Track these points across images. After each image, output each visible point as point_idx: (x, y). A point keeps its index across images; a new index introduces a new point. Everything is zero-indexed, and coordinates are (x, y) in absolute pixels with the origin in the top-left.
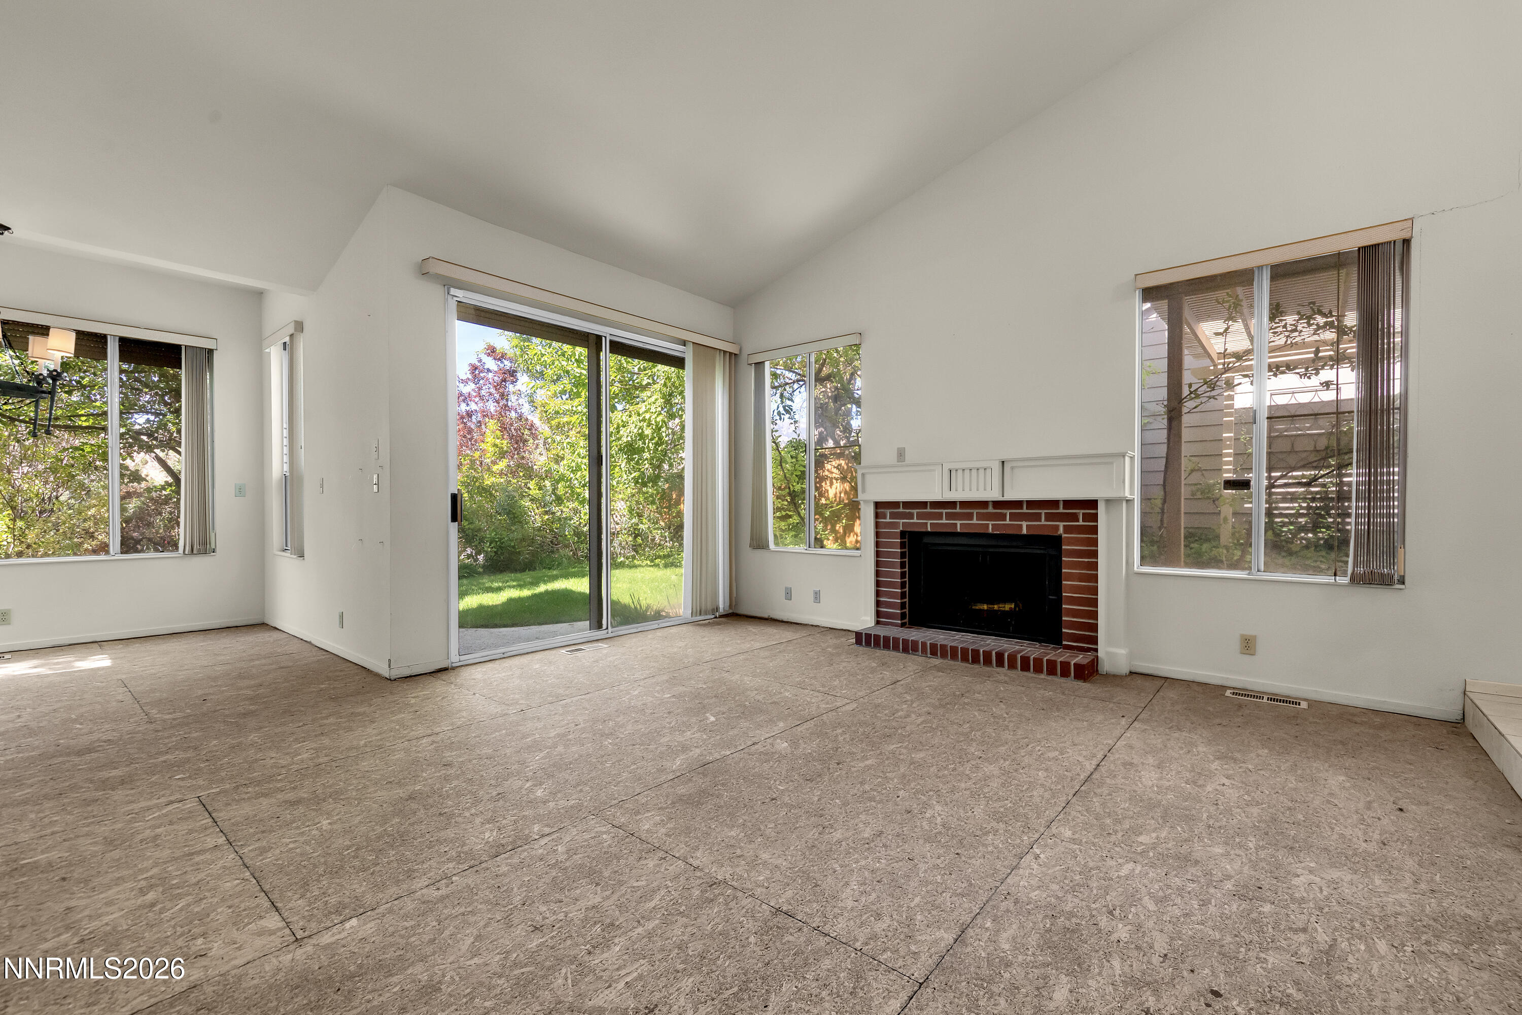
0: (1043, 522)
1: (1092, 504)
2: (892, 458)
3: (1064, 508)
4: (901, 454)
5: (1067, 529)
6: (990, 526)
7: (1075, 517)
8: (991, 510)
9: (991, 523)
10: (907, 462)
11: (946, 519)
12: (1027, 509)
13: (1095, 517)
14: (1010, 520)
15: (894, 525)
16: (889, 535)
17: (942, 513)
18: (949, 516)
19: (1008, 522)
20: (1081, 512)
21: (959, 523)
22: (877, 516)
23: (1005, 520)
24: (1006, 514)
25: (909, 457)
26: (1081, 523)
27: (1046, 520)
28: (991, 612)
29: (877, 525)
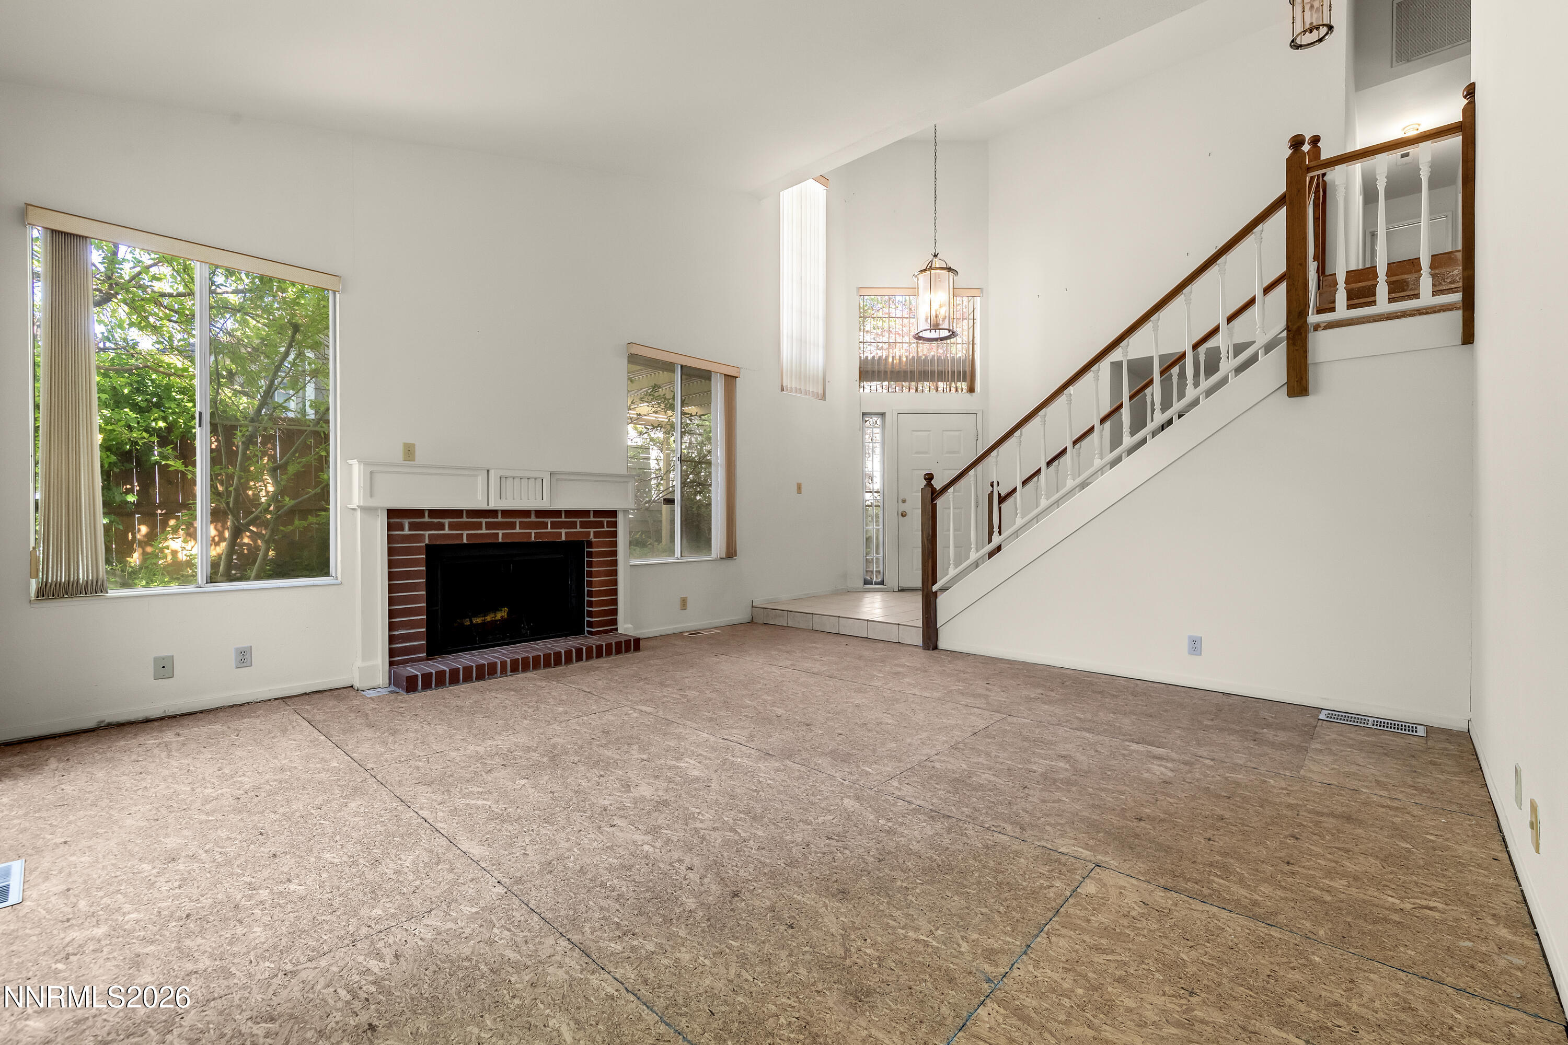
0: (579, 529)
1: (613, 514)
2: (398, 454)
3: (594, 517)
4: (409, 452)
5: (597, 535)
6: (533, 535)
7: (601, 525)
8: (533, 518)
9: (533, 532)
10: (416, 462)
11: (486, 529)
12: (565, 518)
13: (615, 524)
14: (551, 528)
15: (420, 538)
16: (408, 551)
17: (481, 523)
18: (489, 526)
19: (549, 530)
20: (605, 520)
21: (500, 532)
22: (390, 527)
23: (547, 528)
24: (547, 523)
25: (421, 455)
26: (606, 529)
27: (581, 527)
28: (484, 624)
29: (390, 539)
